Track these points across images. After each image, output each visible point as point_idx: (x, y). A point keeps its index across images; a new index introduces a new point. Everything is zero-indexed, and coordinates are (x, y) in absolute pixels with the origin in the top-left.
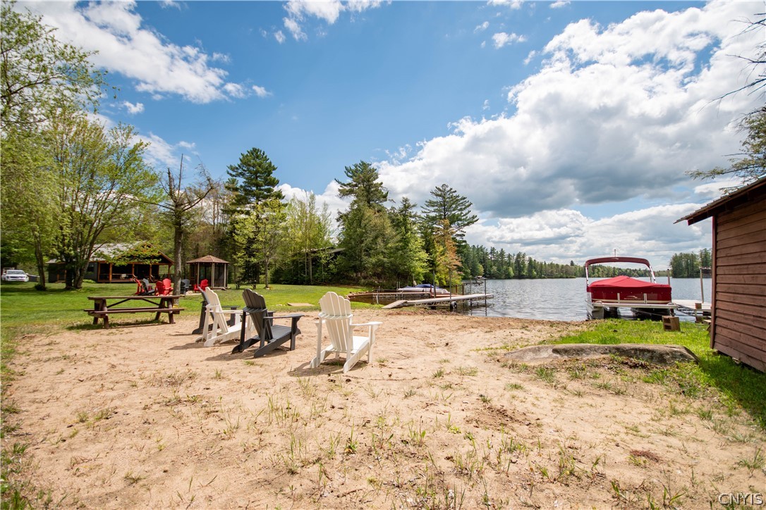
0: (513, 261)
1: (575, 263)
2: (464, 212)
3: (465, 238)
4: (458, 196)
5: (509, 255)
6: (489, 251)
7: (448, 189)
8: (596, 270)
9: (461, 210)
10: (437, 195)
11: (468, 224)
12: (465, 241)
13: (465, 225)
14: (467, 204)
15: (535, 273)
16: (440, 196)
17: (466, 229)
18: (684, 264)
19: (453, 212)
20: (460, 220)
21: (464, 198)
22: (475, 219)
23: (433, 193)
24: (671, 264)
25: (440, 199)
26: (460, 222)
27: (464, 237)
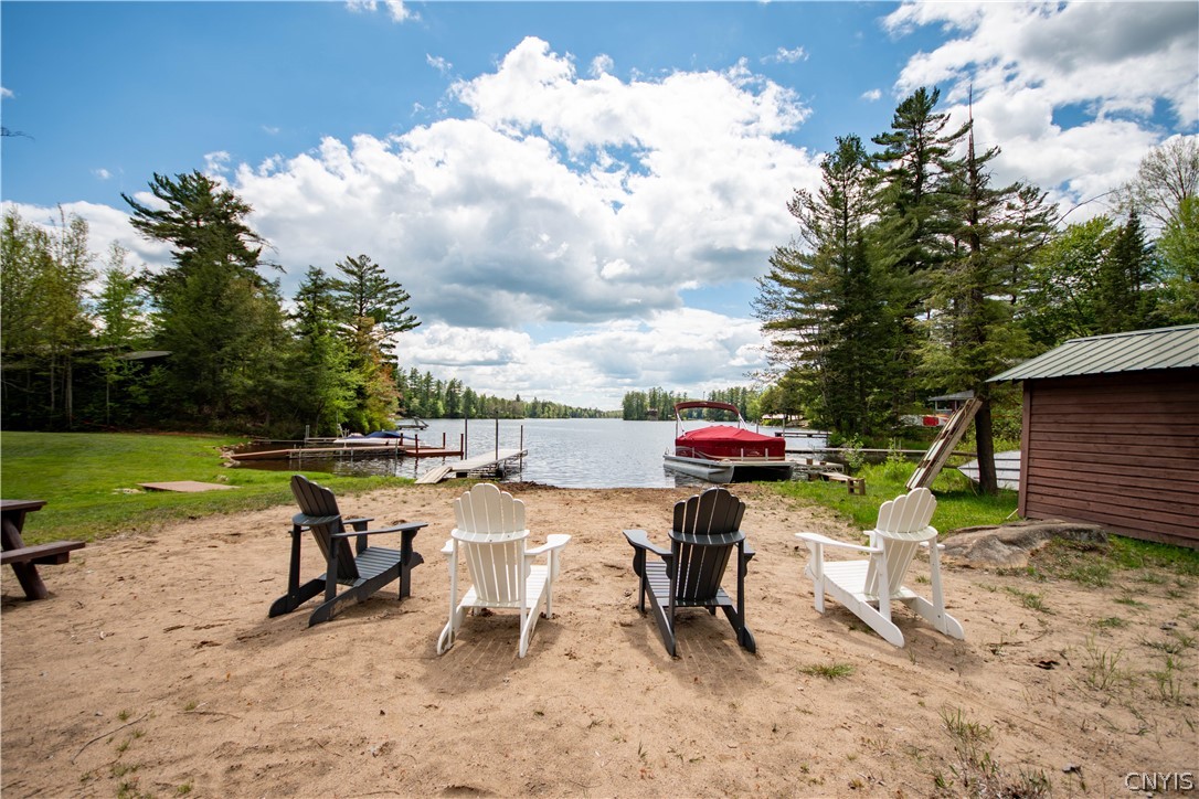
0: (444, 392)
1: (522, 399)
2: (396, 309)
3: (394, 352)
4: (387, 280)
5: (439, 382)
6: (408, 374)
7: (371, 264)
8: (546, 409)
9: (391, 303)
10: (348, 271)
11: (401, 330)
12: (396, 357)
13: (396, 330)
14: (401, 296)
15: (474, 411)
16: (353, 273)
17: (397, 336)
18: (635, 404)
19: (378, 306)
20: (389, 321)
21: (398, 285)
22: (414, 322)
23: (340, 266)
24: (624, 403)
25: (353, 280)
26: (387, 324)
27: (393, 350)
